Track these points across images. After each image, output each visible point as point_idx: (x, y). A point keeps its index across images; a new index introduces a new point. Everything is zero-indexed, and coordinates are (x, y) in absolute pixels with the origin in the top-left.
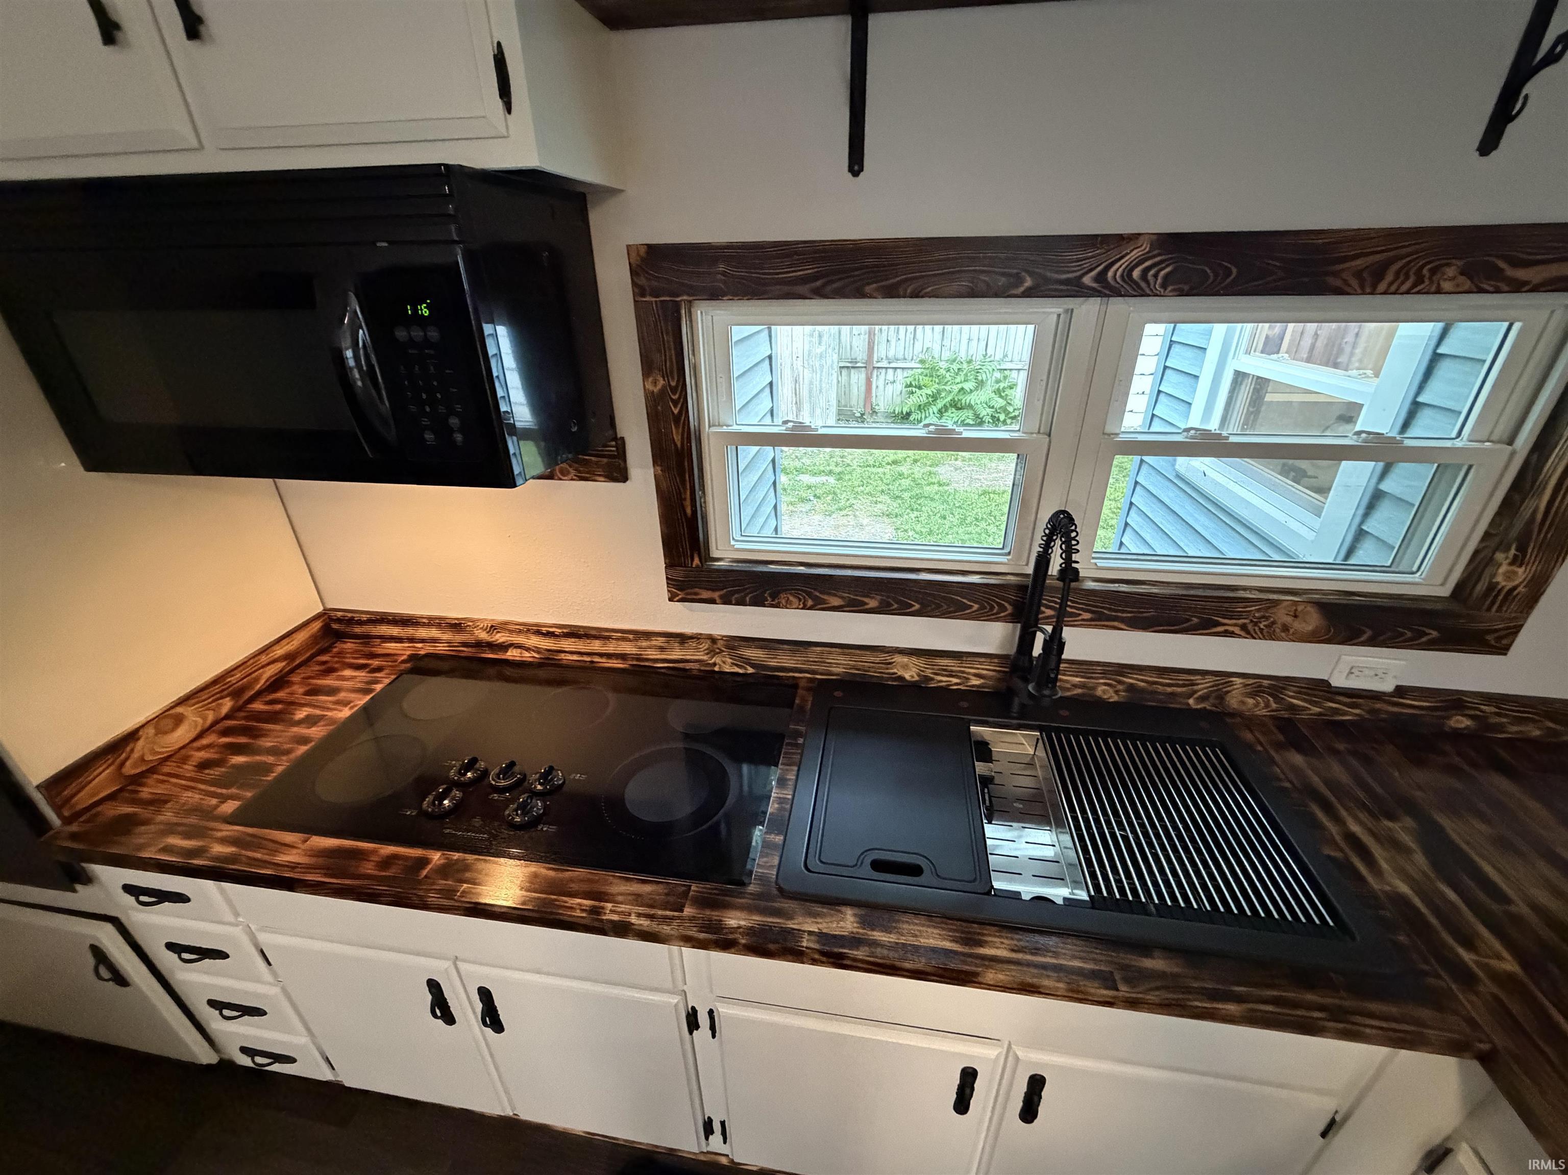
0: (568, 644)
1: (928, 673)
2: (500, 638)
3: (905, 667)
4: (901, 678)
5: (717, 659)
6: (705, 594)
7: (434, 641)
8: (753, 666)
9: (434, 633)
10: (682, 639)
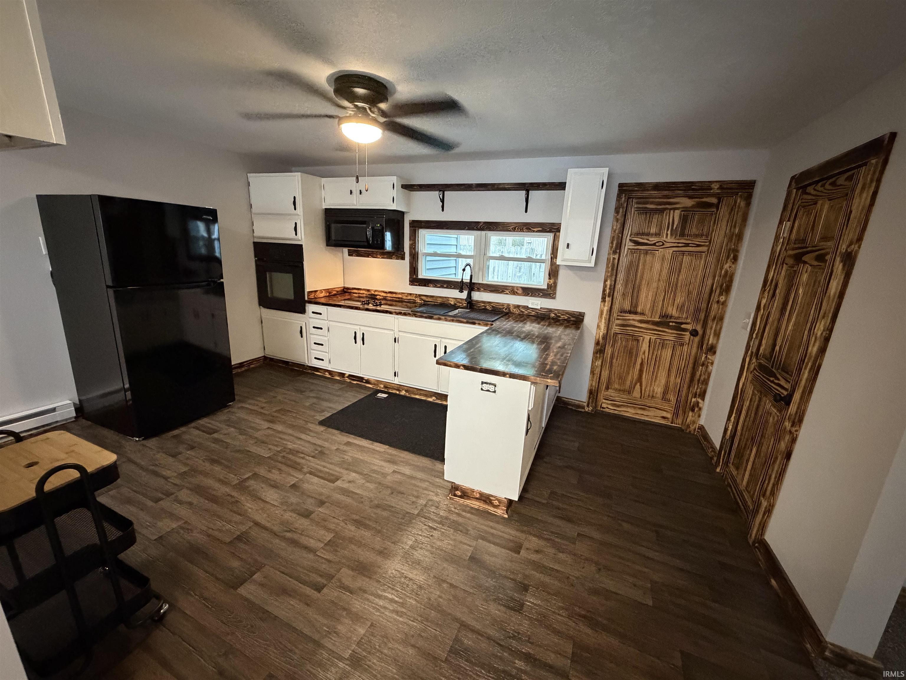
0: (389, 295)
1: (456, 303)
2: (376, 293)
3: (451, 301)
4: (451, 304)
5: (416, 299)
6: (416, 284)
7: (363, 294)
8: (423, 301)
9: (364, 292)
10: (411, 294)
